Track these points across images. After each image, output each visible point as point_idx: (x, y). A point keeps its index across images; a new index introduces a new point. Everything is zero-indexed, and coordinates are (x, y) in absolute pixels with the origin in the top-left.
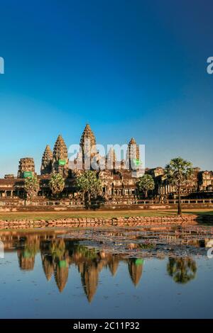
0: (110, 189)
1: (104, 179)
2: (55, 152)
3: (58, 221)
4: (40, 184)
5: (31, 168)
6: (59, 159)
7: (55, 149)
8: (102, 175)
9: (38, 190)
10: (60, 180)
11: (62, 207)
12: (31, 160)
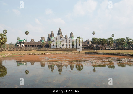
12: (44, 37)
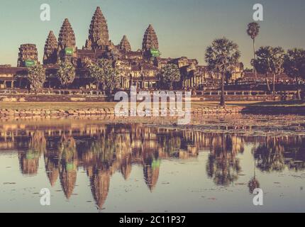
0: (128, 81)
1: (121, 70)
2: (60, 39)
3: (81, 112)
4: (46, 74)
5: (33, 57)
6: (65, 47)
7: (60, 35)
8: (119, 64)
9: (43, 81)
10: (70, 70)
11: (81, 97)
12: (34, 47)
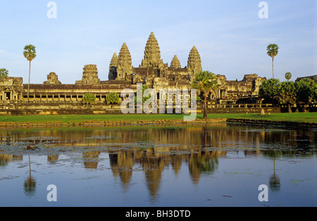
2: (119, 60)
7: (120, 56)
12: (94, 67)
